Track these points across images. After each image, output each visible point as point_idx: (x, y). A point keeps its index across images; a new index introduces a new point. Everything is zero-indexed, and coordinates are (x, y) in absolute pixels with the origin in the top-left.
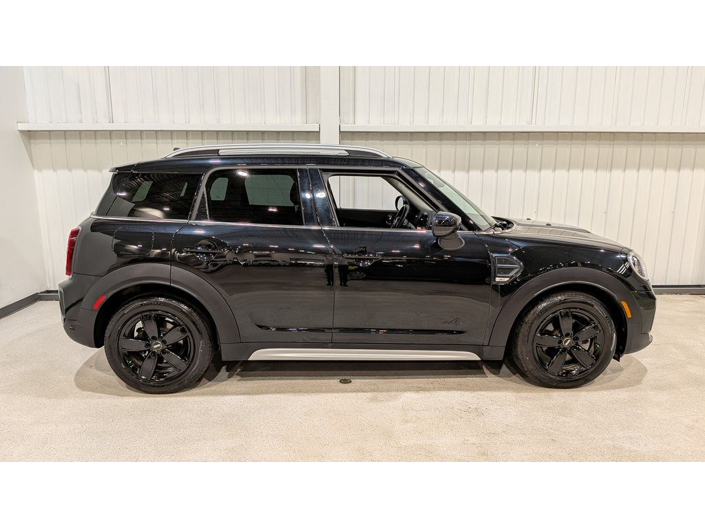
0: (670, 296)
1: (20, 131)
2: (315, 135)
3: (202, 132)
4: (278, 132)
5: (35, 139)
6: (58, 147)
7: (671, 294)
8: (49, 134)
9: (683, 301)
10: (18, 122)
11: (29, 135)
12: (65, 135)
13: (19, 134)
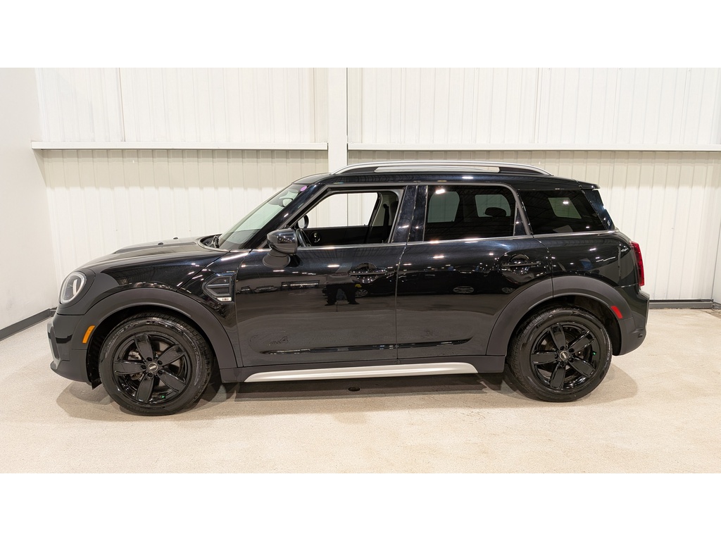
0: (670, 310)
1: (35, 150)
2: (322, 154)
3: (213, 150)
4: (287, 151)
5: (48, 157)
6: (71, 164)
7: (672, 308)
8: (63, 153)
9: (683, 315)
10: (32, 141)
11: (43, 153)
12: (78, 153)
13: (32, 152)
